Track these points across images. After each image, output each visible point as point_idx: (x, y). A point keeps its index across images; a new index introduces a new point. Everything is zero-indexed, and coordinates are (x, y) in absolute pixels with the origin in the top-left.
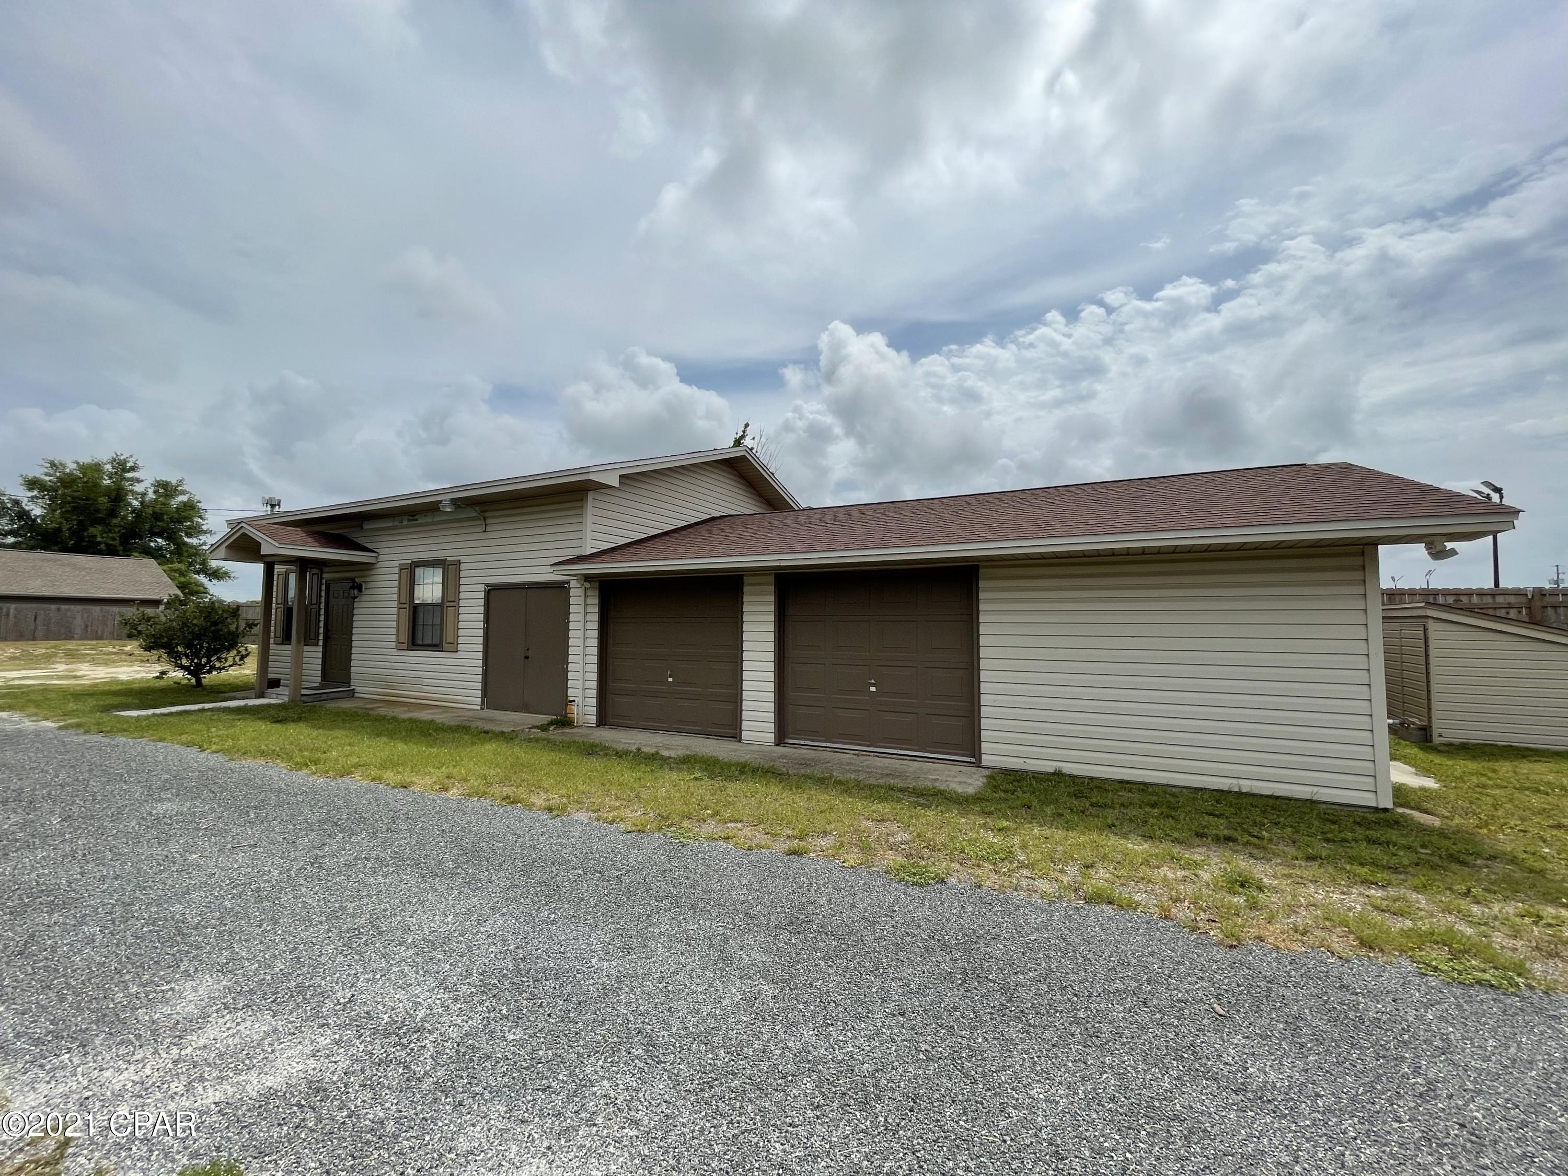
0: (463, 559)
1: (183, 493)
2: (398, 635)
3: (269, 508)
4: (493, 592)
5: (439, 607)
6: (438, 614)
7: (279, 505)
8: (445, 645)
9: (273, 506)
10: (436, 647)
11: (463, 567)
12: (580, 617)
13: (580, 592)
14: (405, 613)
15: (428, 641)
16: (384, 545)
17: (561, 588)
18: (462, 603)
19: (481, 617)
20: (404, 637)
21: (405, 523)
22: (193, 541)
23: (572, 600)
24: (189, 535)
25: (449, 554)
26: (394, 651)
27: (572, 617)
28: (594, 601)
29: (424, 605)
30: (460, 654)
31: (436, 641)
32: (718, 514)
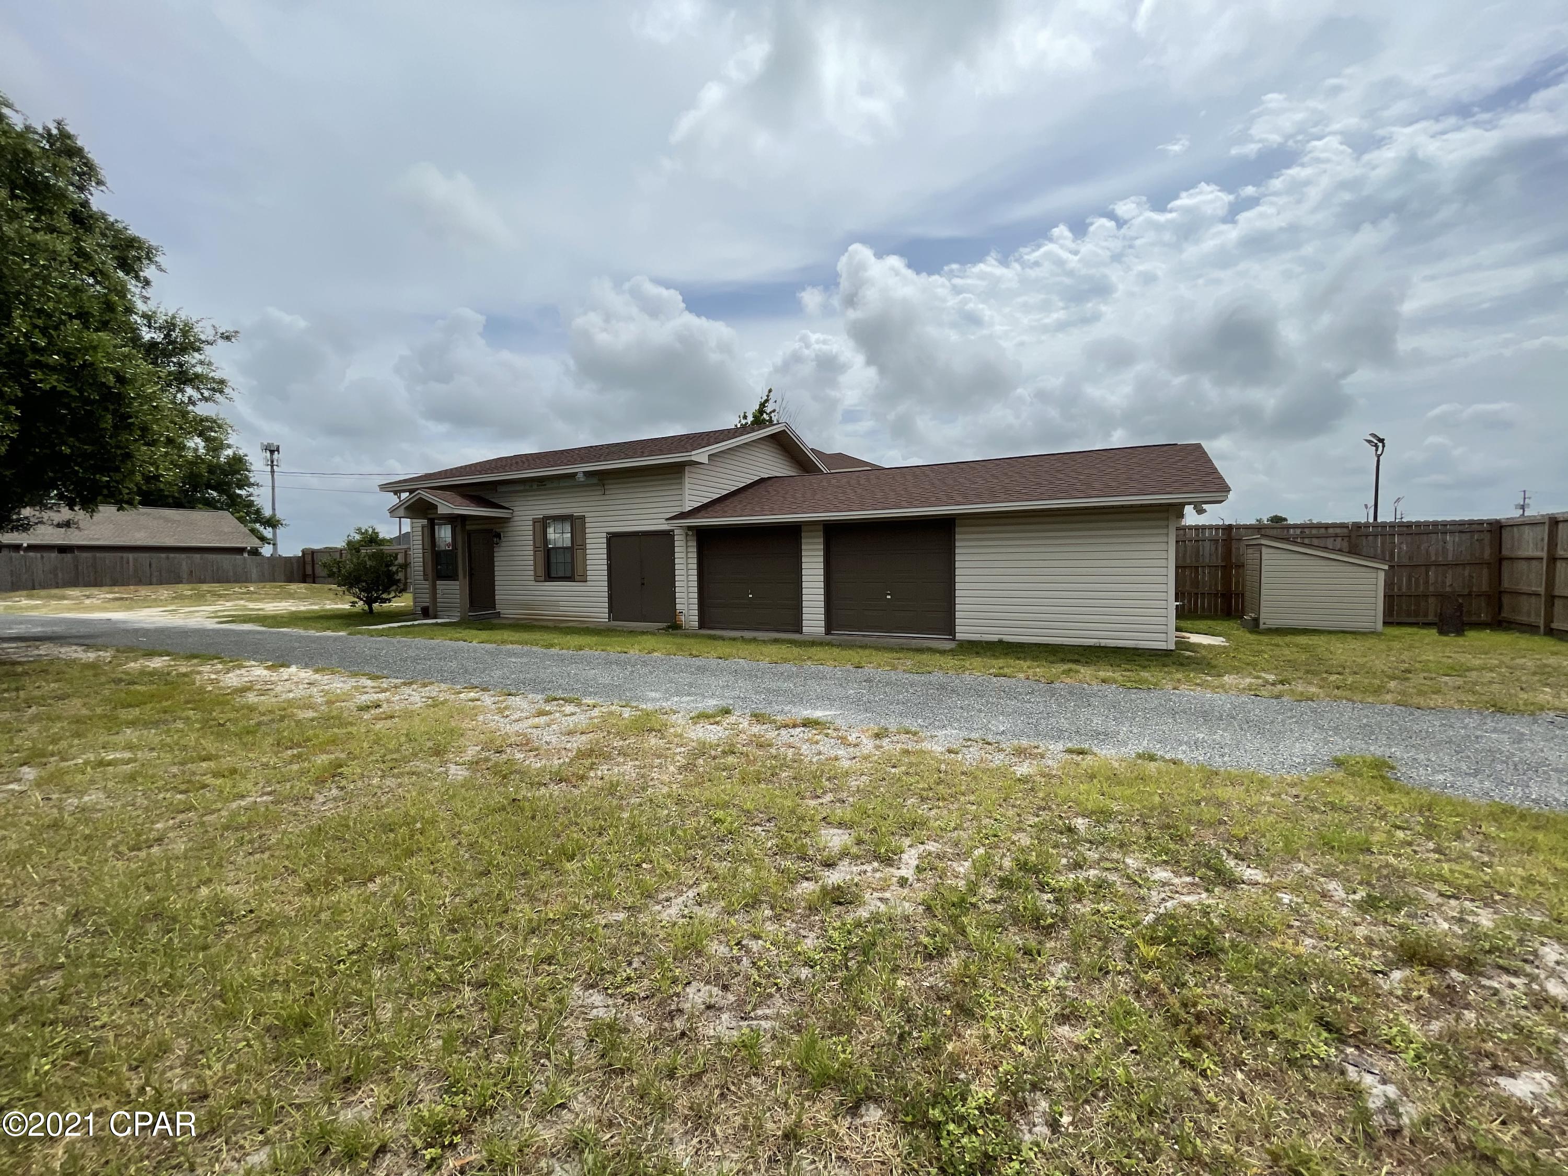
0: (587, 515)
1: (229, 446)
2: (535, 570)
3: (268, 454)
4: (614, 540)
5: (571, 550)
6: (568, 556)
7: (278, 450)
8: (577, 578)
9: (272, 452)
10: (569, 578)
11: (587, 520)
12: (683, 555)
13: (683, 537)
14: (541, 555)
15: (561, 574)
16: (517, 503)
17: (667, 536)
18: (588, 546)
19: (605, 556)
20: (541, 572)
21: (535, 487)
22: (242, 492)
23: (676, 544)
24: (241, 487)
25: (576, 511)
26: (533, 583)
27: (677, 555)
28: (693, 544)
29: (555, 549)
30: (589, 583)
31: (569, 574)
32: (766, 476)
